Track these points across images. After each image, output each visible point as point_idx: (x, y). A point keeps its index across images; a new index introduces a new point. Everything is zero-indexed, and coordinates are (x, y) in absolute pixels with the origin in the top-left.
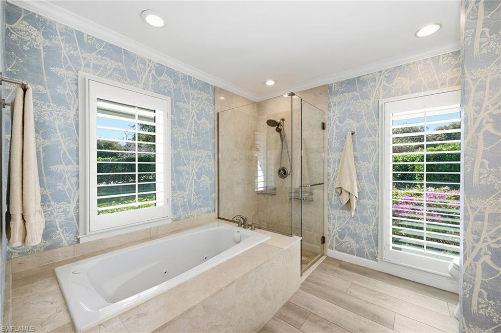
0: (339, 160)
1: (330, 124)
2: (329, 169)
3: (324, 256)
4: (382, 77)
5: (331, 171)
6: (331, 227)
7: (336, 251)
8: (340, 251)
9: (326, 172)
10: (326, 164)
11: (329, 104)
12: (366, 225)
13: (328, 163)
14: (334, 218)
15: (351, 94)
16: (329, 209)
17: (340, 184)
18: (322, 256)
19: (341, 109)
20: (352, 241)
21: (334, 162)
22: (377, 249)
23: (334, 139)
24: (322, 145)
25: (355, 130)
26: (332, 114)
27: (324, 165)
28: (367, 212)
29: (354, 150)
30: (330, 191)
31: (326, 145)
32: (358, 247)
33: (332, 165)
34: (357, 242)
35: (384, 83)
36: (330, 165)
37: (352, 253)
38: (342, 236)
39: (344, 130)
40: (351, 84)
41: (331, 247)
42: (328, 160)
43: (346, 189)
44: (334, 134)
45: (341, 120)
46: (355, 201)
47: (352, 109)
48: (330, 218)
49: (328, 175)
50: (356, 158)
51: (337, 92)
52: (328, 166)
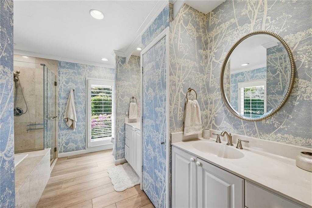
0: (66, 104)
1: (60, 83)
2: (59, 108)
3: (56, 159)
4: (87, 68)
5: (60, 109)
6: (61, 140)
7: (64, 153)
8: (66, 152)
9: (57, 110)
10: (57, 106)
11: (59, 72)
12: (80, 134)
13: (59, 105)
14: (63, 135)
15: (72, 71)
16: (59, 131)
17: (67, 116)
18: (55, 159)
19: (66, 76)
20: (73, 144)
21: (63, 104)
22: (86, 144)
23: (62, 92)
24: (54, 95)
25: (75, 89)
26: (61, 78)
27: (56, 106)
28: (81, 128)
29: (75, 99)
30: (60, 120)
31: (57, 95)
32: (76, 146)
33: (61, 106)
34: (76, 144)
35: (88, 71)
36: (60, 106)
37: (73, 150)
38: (67, 144)
39: (68, 88)
40: (72, 65)
41: (60, 152)
42: (59, 103)
43: (71, 118)
44: (63, 89)
45: (67, 82)
46: (75, 124)
47: (73, 78)
48: (59, 136)
49: (59, 112)
50: (75, 103)
51: (64, 67)
52: (59, 107)
